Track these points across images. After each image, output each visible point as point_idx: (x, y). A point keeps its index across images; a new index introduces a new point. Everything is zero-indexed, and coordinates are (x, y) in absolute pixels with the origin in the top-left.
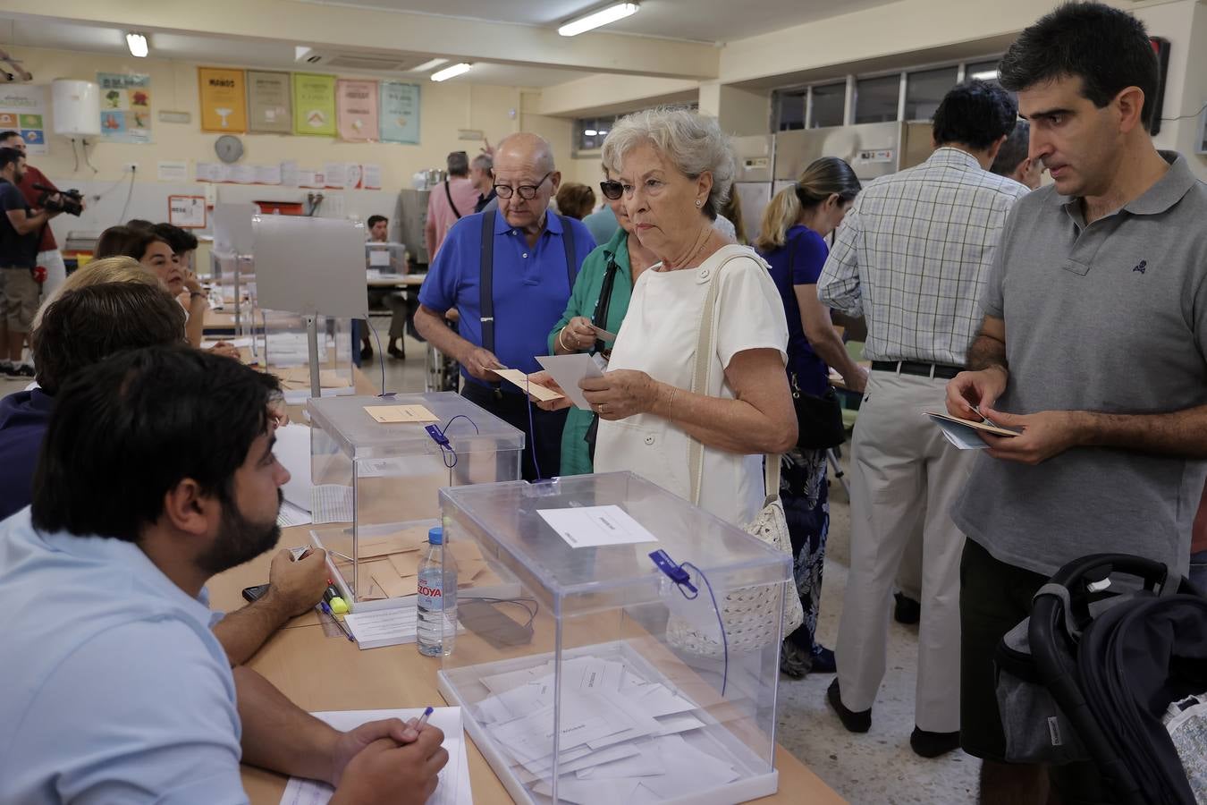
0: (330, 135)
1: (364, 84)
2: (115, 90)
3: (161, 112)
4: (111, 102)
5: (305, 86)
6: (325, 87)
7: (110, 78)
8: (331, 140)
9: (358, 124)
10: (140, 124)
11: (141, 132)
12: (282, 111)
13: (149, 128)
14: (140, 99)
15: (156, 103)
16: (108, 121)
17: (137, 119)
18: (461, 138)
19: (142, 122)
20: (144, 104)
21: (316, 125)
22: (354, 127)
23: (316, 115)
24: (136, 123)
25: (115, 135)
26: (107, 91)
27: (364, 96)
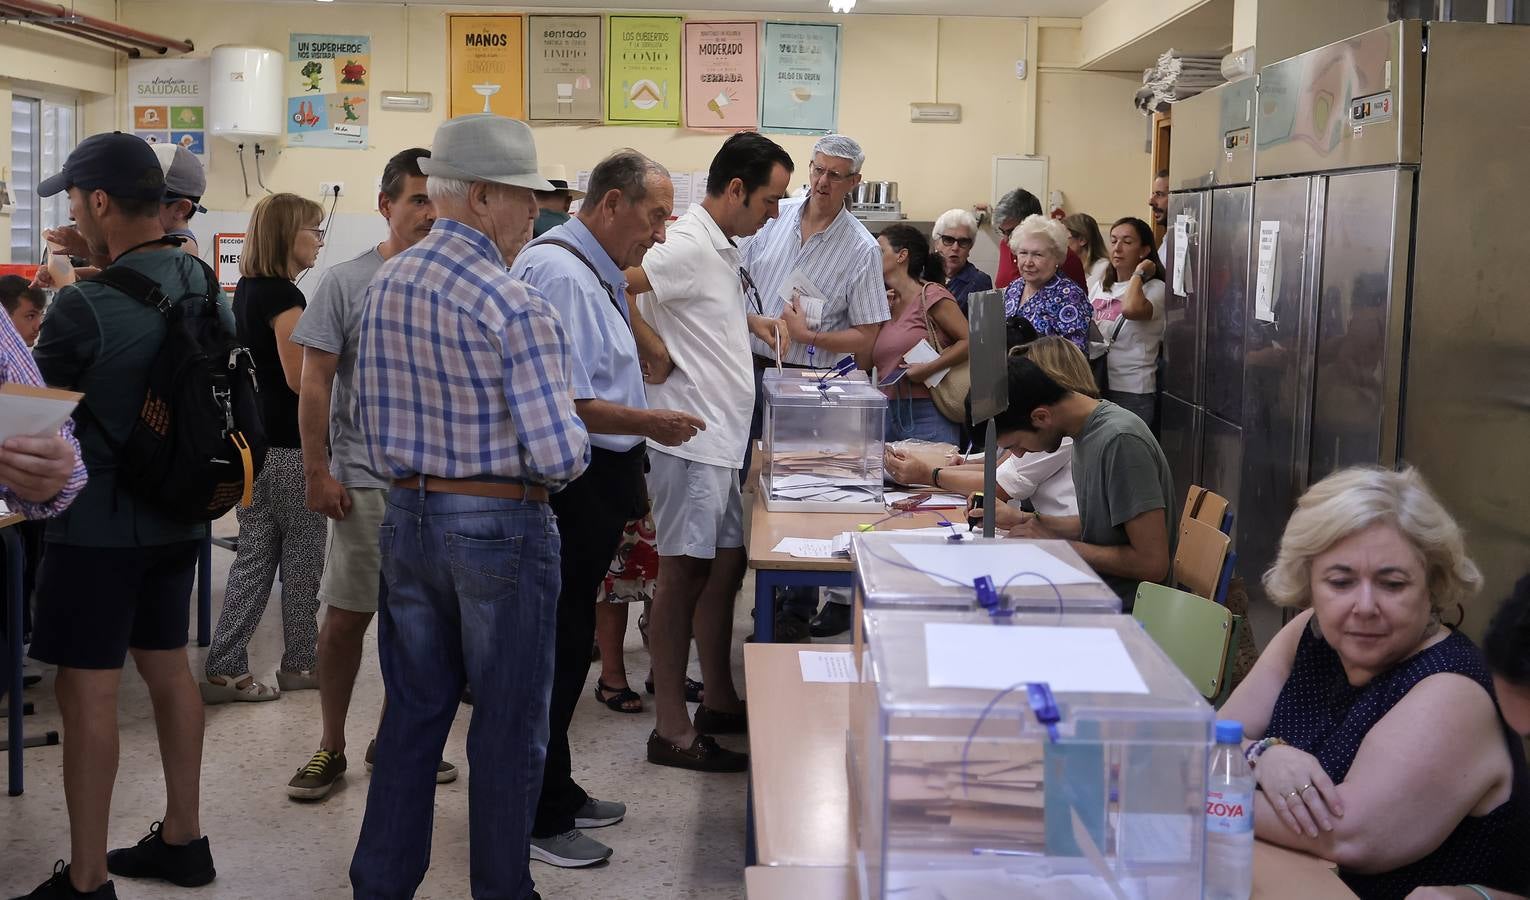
0: (670, 123)
1: (733, 27)
2: (316, 61)
3: (386, 93)
4: (308, 80)
5: (628, 37)
6: (663, 37)
7: (310, 41)
8: (673, 130)
9: (721, 101)
10: (351, 116)
11: (353, 128)
12: (586, 83)
13: (365, 123)
14: (353, 75)
15: (377, 79)
16: (302, 112)
17: (346, 107)
18: (915, 120)
19: (355, 113)
20: (359, 82)
21: (645, 106)
22: (713, 106)
23: (645, 88)
24: (344, 114)
25: (311, 135)
26: (304, 63)
27: (736, 49)
